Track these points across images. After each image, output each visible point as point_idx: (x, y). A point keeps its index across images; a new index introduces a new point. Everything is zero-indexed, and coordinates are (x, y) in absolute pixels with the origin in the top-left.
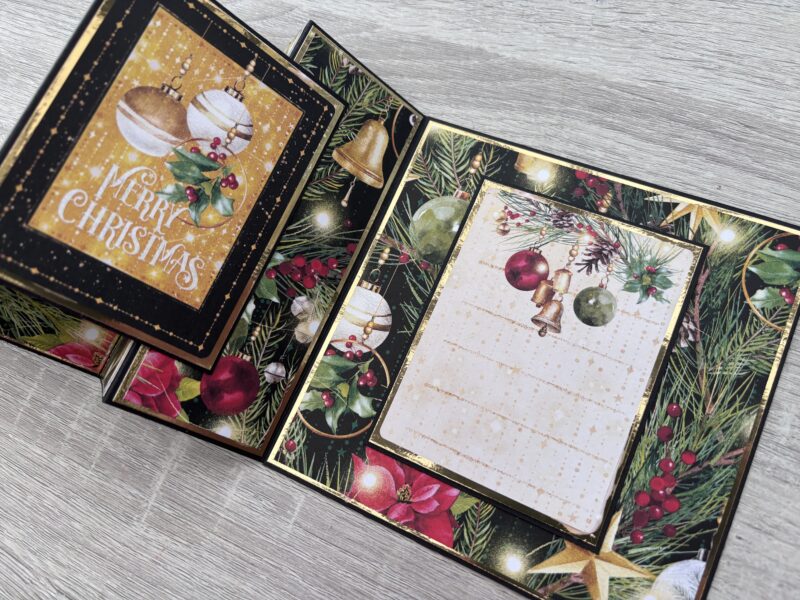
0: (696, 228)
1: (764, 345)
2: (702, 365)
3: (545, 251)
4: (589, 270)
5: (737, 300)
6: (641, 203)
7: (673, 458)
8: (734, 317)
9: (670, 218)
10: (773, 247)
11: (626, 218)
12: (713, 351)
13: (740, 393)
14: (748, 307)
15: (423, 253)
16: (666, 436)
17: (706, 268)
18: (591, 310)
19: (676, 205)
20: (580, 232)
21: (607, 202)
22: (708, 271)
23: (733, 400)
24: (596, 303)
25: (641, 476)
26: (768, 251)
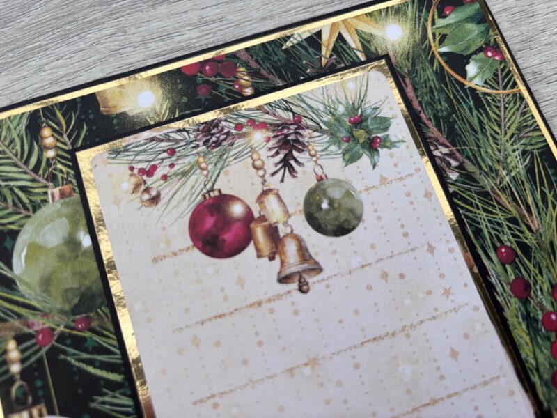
0: (359, 45)
1: (518, 118)
2: (488, 184)
3: (225, 185)
4: (292, 171)
5: (458, 91)
6: (282, 56)
7: (549, 307)
8: (470, 109)
9: (326, 52)
10: (442, 15)
11: (281, 83)
12: (483, 160)
13: (542, 184)
14: (473, 90)
15: (67, 307)
16: (523, 290)
17: (403, 78)
18: (332, 215)
19: (319, 34)
20: (245, 135)
21: (245, 80)
22: (408, 81)
23: (543, 195)
24: (331, 203)
25: (541, 357)
26: (440, 22)
